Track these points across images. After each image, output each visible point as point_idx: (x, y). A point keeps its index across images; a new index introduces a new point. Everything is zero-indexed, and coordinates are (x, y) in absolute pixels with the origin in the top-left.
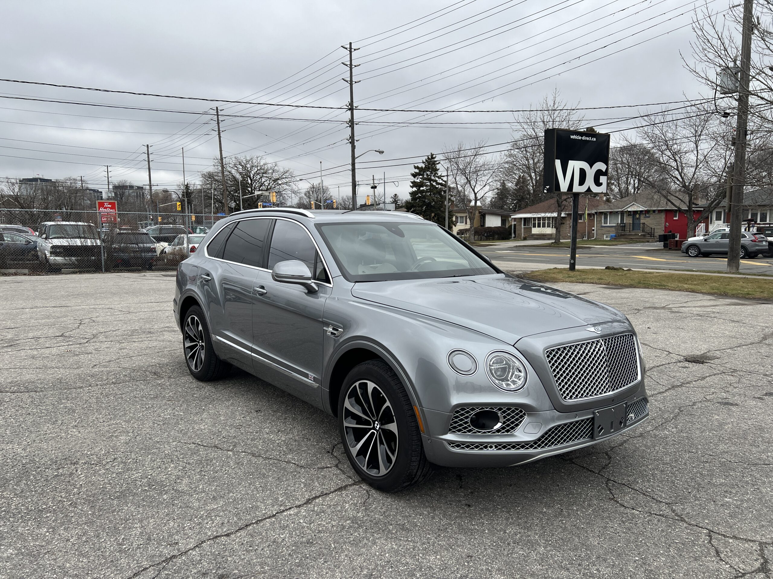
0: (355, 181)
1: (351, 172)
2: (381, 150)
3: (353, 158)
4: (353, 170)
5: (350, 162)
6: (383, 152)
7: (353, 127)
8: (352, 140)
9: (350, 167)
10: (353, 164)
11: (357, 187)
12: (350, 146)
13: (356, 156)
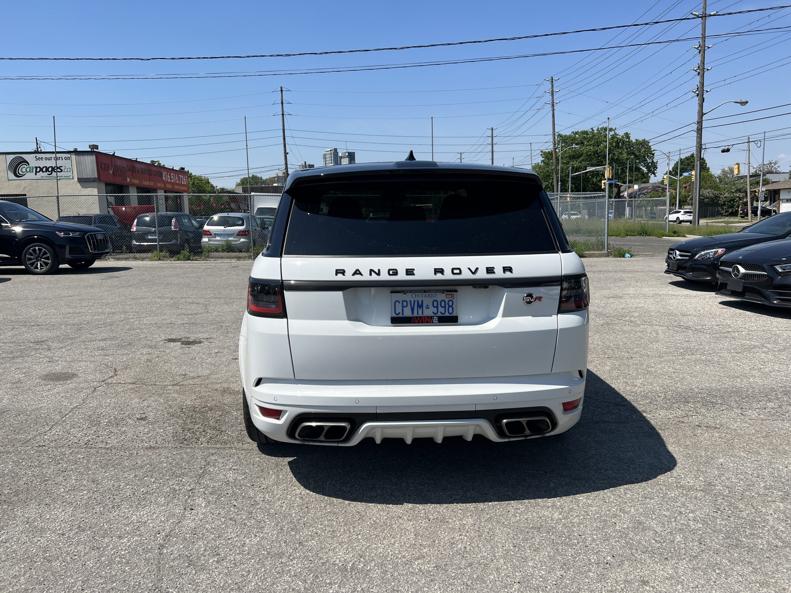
0: (701, 144)
1: (695, 134)
2: (744, 100)
3: (701, 114)
4: (699, 131)
5: (696, 119)
6: (747, 102)
7: (703, 74)
8: (701, 93)
9: (695, 126)
10: (700, 122)
11: (702, 152)
12: (696, 100)
13: (704, 112)
